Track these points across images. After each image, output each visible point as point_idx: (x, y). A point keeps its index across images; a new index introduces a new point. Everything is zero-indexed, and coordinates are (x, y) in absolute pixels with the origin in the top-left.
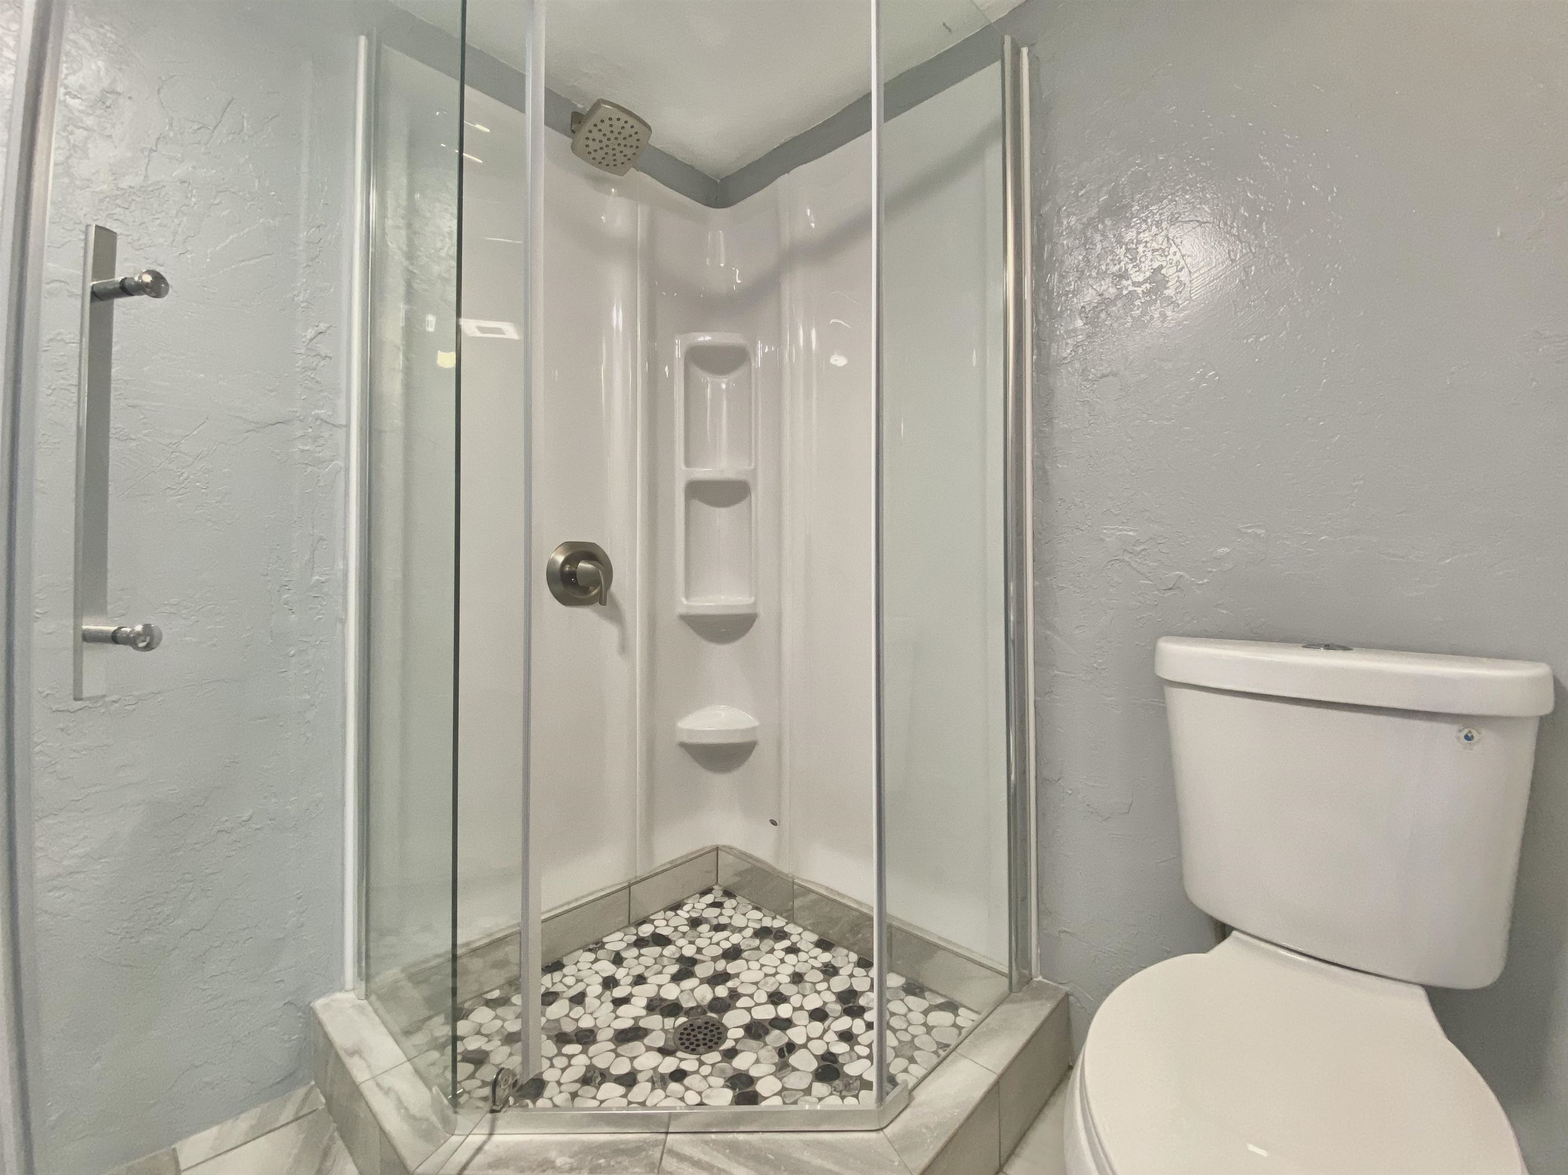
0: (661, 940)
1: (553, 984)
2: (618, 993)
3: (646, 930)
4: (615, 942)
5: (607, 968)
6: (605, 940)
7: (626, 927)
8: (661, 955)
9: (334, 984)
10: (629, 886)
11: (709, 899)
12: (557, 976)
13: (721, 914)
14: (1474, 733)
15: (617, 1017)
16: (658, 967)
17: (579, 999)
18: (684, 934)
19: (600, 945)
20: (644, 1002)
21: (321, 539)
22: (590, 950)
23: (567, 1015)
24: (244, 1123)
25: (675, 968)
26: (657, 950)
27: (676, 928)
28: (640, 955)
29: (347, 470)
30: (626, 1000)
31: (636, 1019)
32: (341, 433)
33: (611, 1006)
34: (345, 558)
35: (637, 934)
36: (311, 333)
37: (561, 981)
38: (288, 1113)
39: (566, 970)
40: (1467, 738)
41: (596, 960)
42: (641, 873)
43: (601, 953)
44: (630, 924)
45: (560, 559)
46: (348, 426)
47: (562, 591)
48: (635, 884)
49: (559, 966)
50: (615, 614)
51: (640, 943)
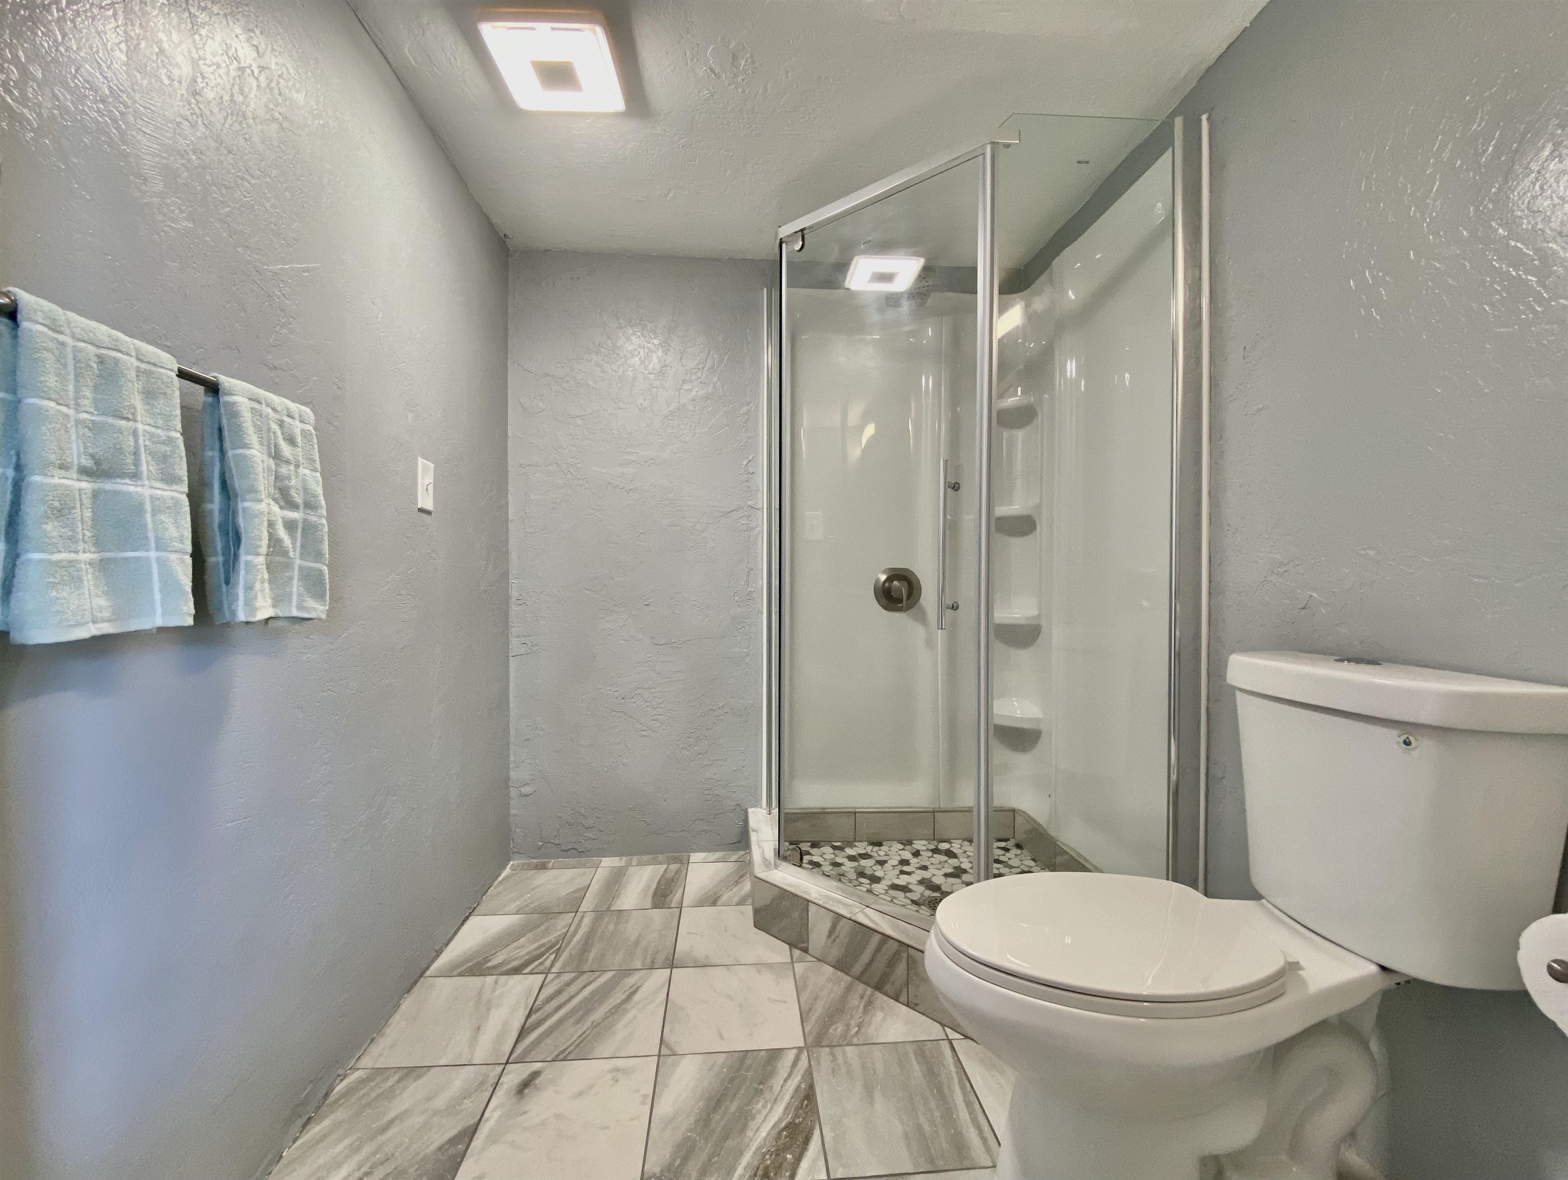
0: (950, 854)
1: (872, 851)
2: (906, 868)
3: (944, 846)
4: (919, 845)
5: (907, 855)
6: (914, 842)
7: (932, 840)
8: (946, 861)
9: (757, 804)
10: (934, 812)
11: (1003, 844)
12: (876, 849)
13: (1004, 855)
14: (1412, 739)
15: (898, 878)
16: (940, 866)
17: (882, 863)
18: (968, 857)
19: (910, 843)
20: (919, 878)
21: (752, 569)
22: (902, 843)
23: (871, 867)
24: (718, 855)
25: (950, 870)
26: (946, 858)
27: (965, 852)
28: (932, 857)
29: (763, 532)
30: (909, 873)
31: (909, 883)
32: (759, 513)
33: (898, 873)
34: (762, 579)
35: (937, 846)
37: (877, 852)
38: (735, 857)
39: (882, 848)
40: (1407, 743)
41: (903, 849)
42: (943, 806)
43: (908, 847)
44: (934, 839)
45: (883, 577)
46: (763, 508)
47: (884, 601)
48: (938, 812)
49: (879, 844)
50: (922, 618)
51: (936, 851)
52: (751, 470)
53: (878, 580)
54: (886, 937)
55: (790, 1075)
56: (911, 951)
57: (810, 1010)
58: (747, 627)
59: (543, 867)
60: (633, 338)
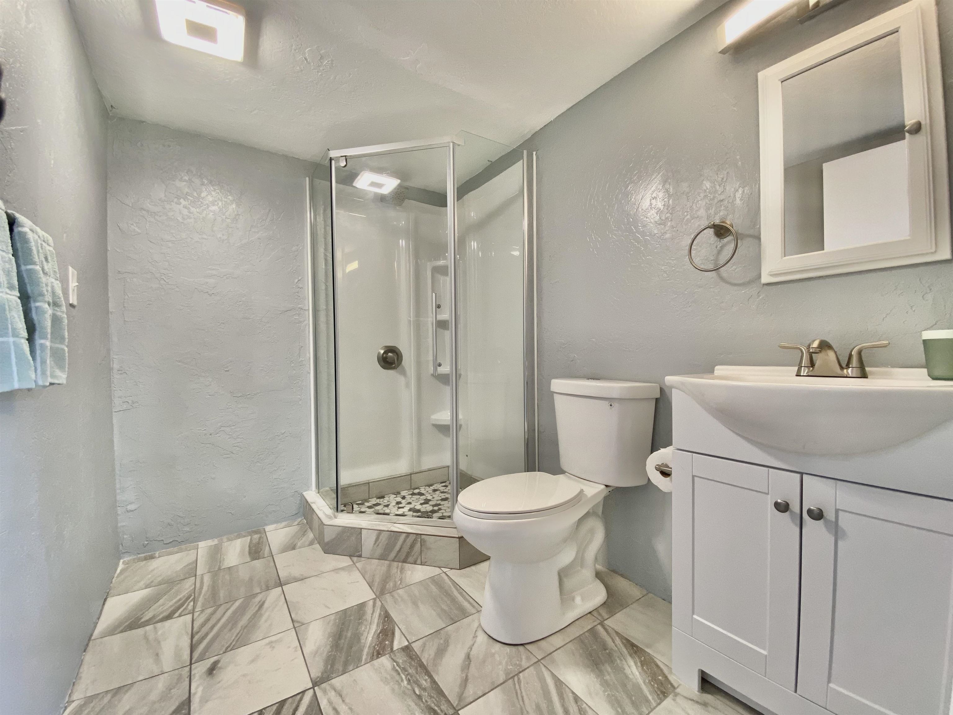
0: (421, 494)
1: (380, 501)
2: (400, 506)
3: (416, 491)
4: (403, 493)
5: (399, 499)
6: (401, 492)
7: (410, 489)
8: (419, 498)
9: (308, 488)
11: (444, 484)
12: (382, 500)
13: (446, 489)
14: (612, 404)
15: (398, 511)
16: (417, 501)
17: (387, 506)
18: (430, 493)
19: (399, 493)
20: (409, 509)
21: (302, 347)
22: (395, 494)
23: (382, 509)
24: (284, 524)
25: (423, 502)
26: (419, 496)
27: (427, 491)
28: (412, 497)
29: (309, 324)
30: (403, 508)
31: (404, 512)
32: (306, 313)
33: (397, 508)
34: (309, 353)
35: (413, 492)
36: (296, 280)
37: (383, 501)
38: (296, 523)
39: (385, 499)
40: (611, 405)
41: (396, 497)
42: (415, 470)
43: (398, 495)
44: (411, 489)
45: (382, 352)
46: (309, 310)
47: (383, 364)
48: (412, 474)
49: (383, 497)
50: (404, 373)
51: (413, 494)
52: (301, 286)
53: (379, 353)
54: (409, 534)
55: (373, 611)
56: (423, 537)
57: (373, 581)
58: (300, 382)
59: (152, 557)
60: (213, 193)
